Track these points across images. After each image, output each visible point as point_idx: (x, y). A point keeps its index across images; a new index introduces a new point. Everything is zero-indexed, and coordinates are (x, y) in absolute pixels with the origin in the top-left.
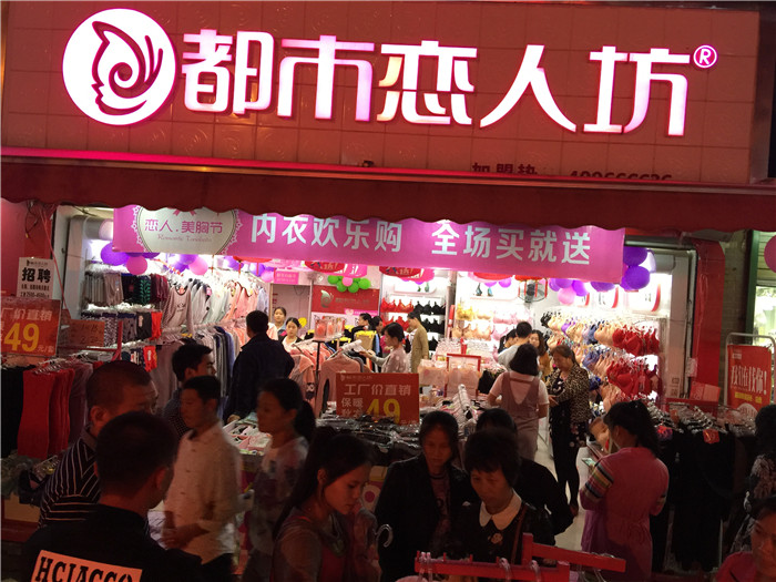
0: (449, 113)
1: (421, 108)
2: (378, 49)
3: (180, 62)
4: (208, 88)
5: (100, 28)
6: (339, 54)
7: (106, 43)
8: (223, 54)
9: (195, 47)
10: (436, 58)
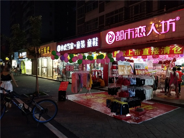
0: (143, 35)
1: (140, 35)
2: (134, 29)
3: (115, 36)
4: (118, 38)
5: (109, 34)
6: (130, 31)
7: (109, 35)
8: (119, 34)
9: (117, 34)
10: (141, 28)
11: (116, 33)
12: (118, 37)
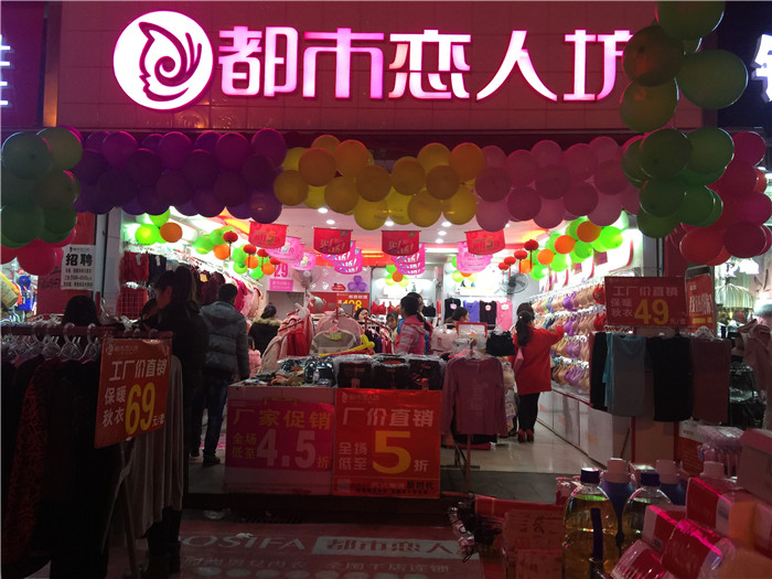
0: (450, 89)
1: (426, 86)
2: (387, 38)
3: (217, 54)
4: (242, 76)
5: (145, 27)
6: (354, 43)
7: (151, 41)
8: (254, 47)
9: (230, 41)
10: (436, 44)
11: (224, 34)
12: (241, 67)
